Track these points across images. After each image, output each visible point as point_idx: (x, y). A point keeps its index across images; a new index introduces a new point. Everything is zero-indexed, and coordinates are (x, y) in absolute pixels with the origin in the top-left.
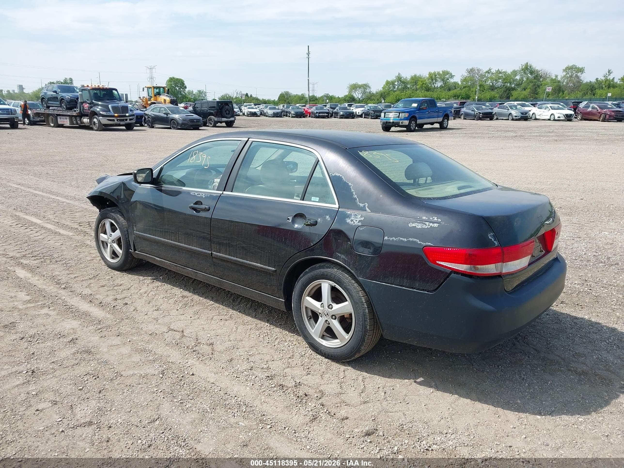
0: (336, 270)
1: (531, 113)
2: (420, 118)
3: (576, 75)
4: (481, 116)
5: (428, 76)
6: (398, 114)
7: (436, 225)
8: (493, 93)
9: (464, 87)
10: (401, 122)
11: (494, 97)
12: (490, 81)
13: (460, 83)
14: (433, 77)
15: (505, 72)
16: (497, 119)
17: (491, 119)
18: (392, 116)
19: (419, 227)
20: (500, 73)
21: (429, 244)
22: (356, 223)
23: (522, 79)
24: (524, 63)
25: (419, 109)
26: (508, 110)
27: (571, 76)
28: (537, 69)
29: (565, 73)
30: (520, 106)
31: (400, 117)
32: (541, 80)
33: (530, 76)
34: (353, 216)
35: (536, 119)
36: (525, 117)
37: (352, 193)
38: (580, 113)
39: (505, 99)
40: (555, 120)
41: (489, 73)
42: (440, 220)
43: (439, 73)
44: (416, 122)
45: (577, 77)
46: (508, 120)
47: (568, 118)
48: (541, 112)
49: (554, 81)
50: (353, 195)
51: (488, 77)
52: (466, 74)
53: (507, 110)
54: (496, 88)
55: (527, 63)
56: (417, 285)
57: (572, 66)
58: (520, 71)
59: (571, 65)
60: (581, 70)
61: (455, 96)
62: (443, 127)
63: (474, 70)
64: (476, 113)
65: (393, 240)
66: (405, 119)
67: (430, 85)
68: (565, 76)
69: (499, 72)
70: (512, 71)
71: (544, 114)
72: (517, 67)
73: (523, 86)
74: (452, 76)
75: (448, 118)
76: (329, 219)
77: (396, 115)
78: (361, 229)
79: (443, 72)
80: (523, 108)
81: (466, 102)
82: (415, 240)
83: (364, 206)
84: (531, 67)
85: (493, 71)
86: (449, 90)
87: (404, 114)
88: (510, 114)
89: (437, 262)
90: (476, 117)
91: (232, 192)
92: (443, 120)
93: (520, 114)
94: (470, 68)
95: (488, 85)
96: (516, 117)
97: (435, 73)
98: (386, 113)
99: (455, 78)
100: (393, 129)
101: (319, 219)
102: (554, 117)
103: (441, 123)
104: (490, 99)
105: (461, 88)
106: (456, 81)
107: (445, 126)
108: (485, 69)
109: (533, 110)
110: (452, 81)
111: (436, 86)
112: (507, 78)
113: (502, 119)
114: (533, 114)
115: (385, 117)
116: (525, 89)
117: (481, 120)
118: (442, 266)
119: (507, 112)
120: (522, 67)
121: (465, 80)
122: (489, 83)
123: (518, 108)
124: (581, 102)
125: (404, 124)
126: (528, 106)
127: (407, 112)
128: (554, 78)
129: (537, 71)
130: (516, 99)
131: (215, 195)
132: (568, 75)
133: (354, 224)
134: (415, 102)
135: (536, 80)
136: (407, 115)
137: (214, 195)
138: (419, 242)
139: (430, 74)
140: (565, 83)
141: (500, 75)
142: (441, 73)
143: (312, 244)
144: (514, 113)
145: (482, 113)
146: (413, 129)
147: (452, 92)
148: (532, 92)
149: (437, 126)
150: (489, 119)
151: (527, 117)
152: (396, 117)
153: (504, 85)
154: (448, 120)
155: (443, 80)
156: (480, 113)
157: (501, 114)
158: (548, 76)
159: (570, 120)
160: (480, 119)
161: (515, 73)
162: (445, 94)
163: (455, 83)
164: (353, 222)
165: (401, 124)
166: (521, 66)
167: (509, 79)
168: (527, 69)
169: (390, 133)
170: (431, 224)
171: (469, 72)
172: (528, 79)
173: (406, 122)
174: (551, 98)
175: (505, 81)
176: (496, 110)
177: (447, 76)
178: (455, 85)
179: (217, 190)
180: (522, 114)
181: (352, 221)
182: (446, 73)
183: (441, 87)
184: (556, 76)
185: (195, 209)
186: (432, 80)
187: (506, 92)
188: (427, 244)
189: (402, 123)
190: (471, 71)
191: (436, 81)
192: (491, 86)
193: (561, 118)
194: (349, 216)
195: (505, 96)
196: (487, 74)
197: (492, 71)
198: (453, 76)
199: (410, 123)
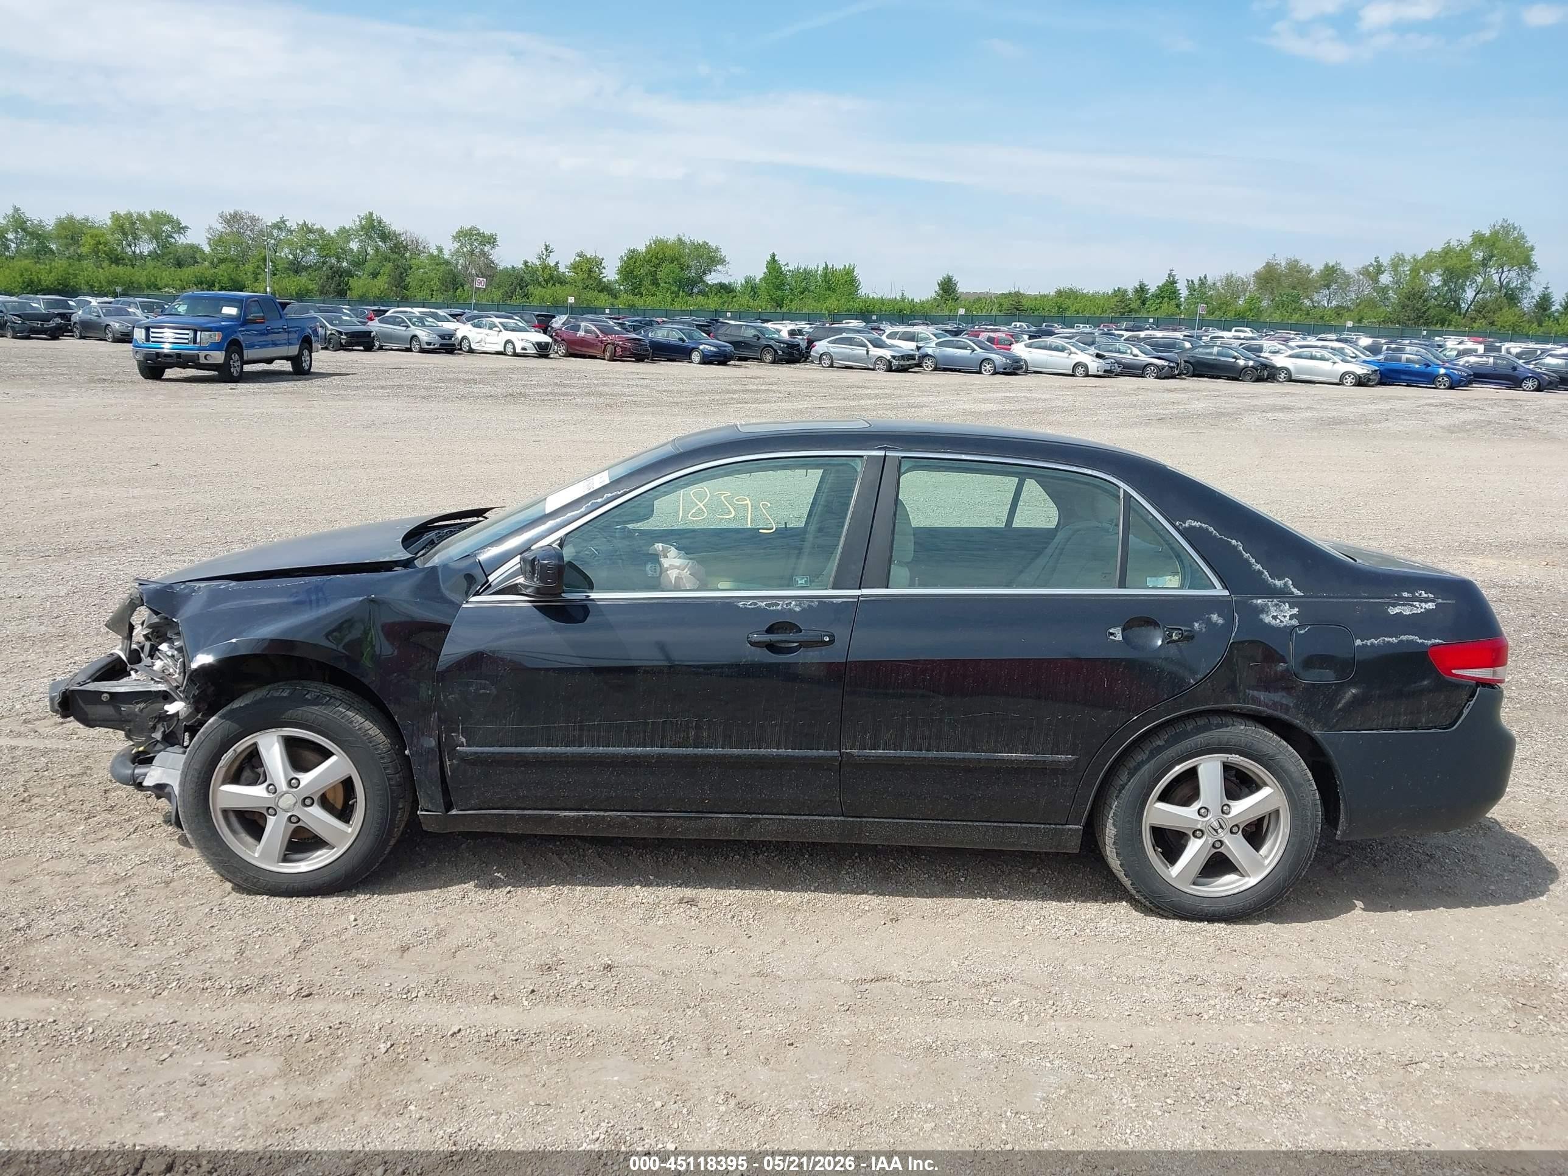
0: (1242, 727)
1: (459, 335)
2: (252, 346)
3: (481, 250)
4: (343, 341)
5: (109, 222)
6: (191, 334)
7: (1431, 606)
8: (303, 279)
9: (222, 261)
10: (202, 354)
11: (308, 290)
12: (286, 250)
13: (207, 249)
14: (126, 227)
15: (322, 231)
16: (381, 348)
17: (369, 348)
18: (168, 340)
19: (1408, 613)
20: (310, 231)
21: (1437, 641)
22: (1286, 621)
23: (363, 250)
24: (363, 213)
25: (243, 321)
26: (408, 327)
27: (472, 253)
28: (393, 228)
29: (457, 245)
30: (430, 319)
31: (198, 340)
32: (408, 255)
33: (380, 243)
34: (1272, 609)
35: (471, 351)
36: (448, 346)
37: (1247, 561)
38: (563, 340)
39: (333, 297)
40: (515, 354)
41: (280, 229)
42: (1431, 596)
43: (141, 218)
44: (241, 356)
45: (483, 254)
46: (409, 350)
47: (543, 351)
48: (483, 336)
49: (437, 260)
50: (1250, 565)
51: (280, 239)
52: (220, 227)
53: (404, 328)
54: (306, 268)
55: (371, 214)
56: (1424, 720)
57: (470, 229)
58: (357, 231)
59: (467, 226)
60: (491, 240)
61: (201, 283)
62: (300, 371)
63: (242, 218)
64: (329, 332)
65: (1372, 644)
66: (215, 347)
67: (119, 249)
68: (457, 251)
69: (306, 229)
70: (338, 228)
71: (488, 339)
72: (351, 221)
73: (370, 266)
74: (181, 229)
75: (311, 347)
76: (1221, 621)
77: (187, 336)
78: (1302, 632)
79: (151, 213)
80: (440, 324)
81: (289, 304)
82: (1411, 637)
83: (1285, 584)
84: (380, 222)
85: (292, 224)
86: (179, 264)
87: (207, 333)
88: (415, 336)
89: (1453, 671)
90: (330, 343)
91: (887, 587)
92: (301, 354)
93: (437, 338)
94: (229, 210)
95: (282, 258)
96: (429, 344)
97: (131, 216)
98: (152, 330)
99: (189, 233)
100: (169, 373)
101: (1196, 625)
102: (514, 348)
103: (296, 360)
104: (297, 293)
105: (212, 263)
106: (195, 242)
107: (306, 366)
108: (269, 218)
109: (463, 330)
110: (182, 240)
111: (138, 251)
112: (326, 244)
113: (392, 350)
114: (464, 338)
115: (148, 340)
116: (374, 275)
117: (346, 350)
118: (1462, 677)
119: (405, 333)
120: (360, 222)
121: (218, 241)
122: (285, 253)
123: (426, 323)
124: (554, 317)
125: (211, 361)
126: (444, 319)
127: (217, 329)
128: (436, 253)
129: (397, 236)
130: (361, 297)
131: (840, 600)
132: (465, 249)
133: (1282, 625)
134: (231, 302)
135: (396, 256)
136: (217, 337)
137: (835, 601)
138: (1420, 641)
139: (116, 217)
140: (460, 267)
141: (312, 236)
142: (149, 217)
143: (1192, 681)
144: (423, 335)
145: (346, 334)
146: (235, 374)
147: (188, 272)
148: (393, 281)
149: (287, 366)
150: (361, 348)
151: (454, 345)
152: (186, 341)
153: (324, 263)
154: (310, 352)
155: (156, 236)
156: (340, 333)
157: (390, 338)
158: (421, 248)
159: (546, 356)
160: (341, 347)
161: (345, 234)
162: (170, 274)
163: (195, 249)
164: (1278, 621)
165: (202, 360)
166: (357, 219)
167: (333, 247)
168: (373, 228)
169: (162, 383)
170: (1423, 605)
171: (228, 222)
172: (377, 250)
173: (219, 357)
174: (440, 301)
175: (325, 253)
176: (375, 326)
177: (167, 228)
178: (192, 255)
179: (834, 588)
180: (442, 337)
181: (1275, 618)
182: (162, 219)
183: (154, 256)
184: (440, 249)
185: (771, 647)
186: (125, 234)
187: (332, 279)
188: (1434, 641)
189: (205, 357)
190: (233, 219)
191: (136, 238)
192: (292, 263)
193: (528, 352)
194: (1263, 610)
195: (331, 290)
196: (275, 232)
197: (288, 225)
198: (183, 228)
199: (228, 358)
